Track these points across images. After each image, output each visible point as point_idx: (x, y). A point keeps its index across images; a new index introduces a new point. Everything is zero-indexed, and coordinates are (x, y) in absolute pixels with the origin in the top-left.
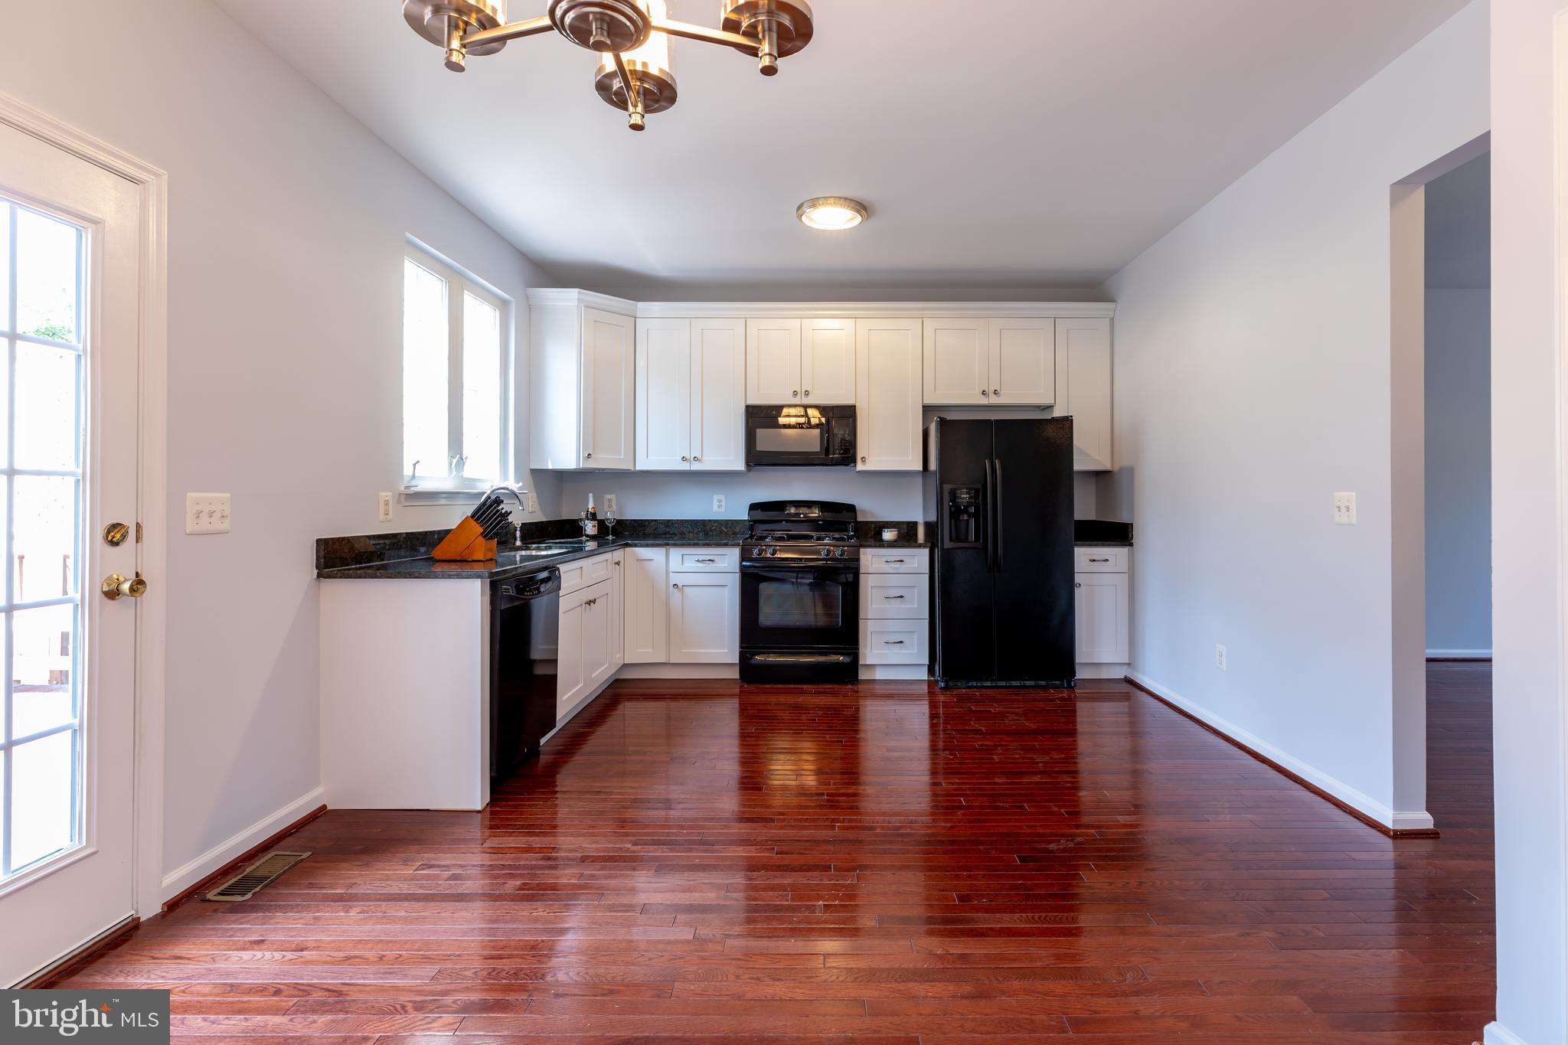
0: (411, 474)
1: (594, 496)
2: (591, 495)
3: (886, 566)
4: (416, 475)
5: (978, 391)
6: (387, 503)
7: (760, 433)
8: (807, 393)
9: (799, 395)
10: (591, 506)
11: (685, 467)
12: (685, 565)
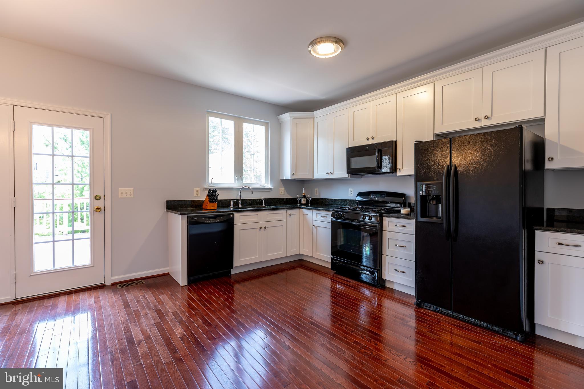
0: (211, 182)
1: (304, 189)
2: (303, 189)
3: (396, 228)
4: (212, 182)
5: (473, 119)
6: (197, 191)
7: (353, 160)
8: (373, 138)
9: (370, 140)
10: (303, 192)
11: (328, 177)
12: (318, 218)
